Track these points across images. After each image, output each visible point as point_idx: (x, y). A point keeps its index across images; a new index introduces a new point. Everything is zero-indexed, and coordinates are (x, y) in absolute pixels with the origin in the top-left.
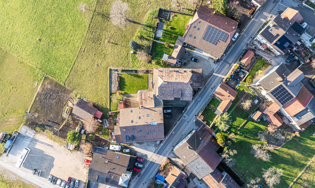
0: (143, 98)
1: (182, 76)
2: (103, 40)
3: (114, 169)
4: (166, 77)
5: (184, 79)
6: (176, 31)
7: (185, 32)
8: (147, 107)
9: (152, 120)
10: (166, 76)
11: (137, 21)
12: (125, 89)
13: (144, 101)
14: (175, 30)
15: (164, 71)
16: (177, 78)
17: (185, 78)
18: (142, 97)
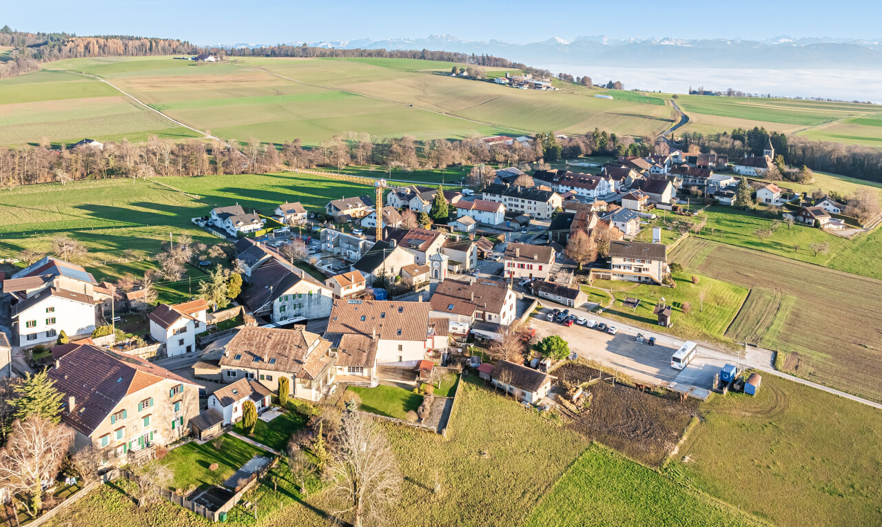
0: (365, 354)
1: (252, 345)
2: (453, 502)
3: (459, 289)
4: (292, 342)
5: (252, 333)
6: (199, 457)
7: (176, 448)
8: (362, 336)
9: (356, 309)
10: (291, 347)
11: (313, 514)
12: (409, 396)
13: (366, 348)
14: (200, 461)
15: (290, 362)
16: (266, 338)
17: (247, 336)
18: (368, 356)
